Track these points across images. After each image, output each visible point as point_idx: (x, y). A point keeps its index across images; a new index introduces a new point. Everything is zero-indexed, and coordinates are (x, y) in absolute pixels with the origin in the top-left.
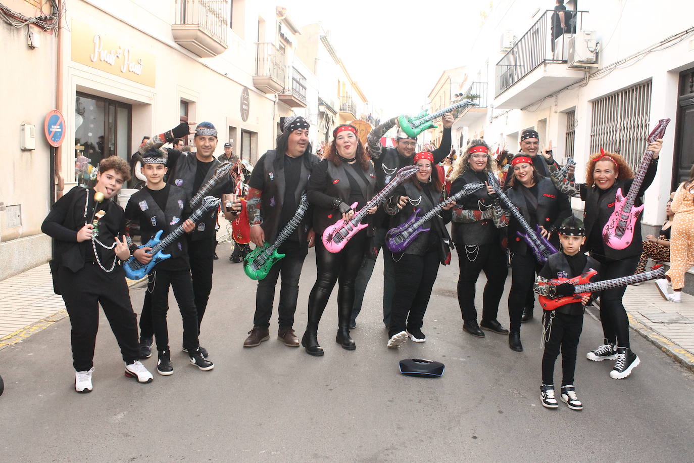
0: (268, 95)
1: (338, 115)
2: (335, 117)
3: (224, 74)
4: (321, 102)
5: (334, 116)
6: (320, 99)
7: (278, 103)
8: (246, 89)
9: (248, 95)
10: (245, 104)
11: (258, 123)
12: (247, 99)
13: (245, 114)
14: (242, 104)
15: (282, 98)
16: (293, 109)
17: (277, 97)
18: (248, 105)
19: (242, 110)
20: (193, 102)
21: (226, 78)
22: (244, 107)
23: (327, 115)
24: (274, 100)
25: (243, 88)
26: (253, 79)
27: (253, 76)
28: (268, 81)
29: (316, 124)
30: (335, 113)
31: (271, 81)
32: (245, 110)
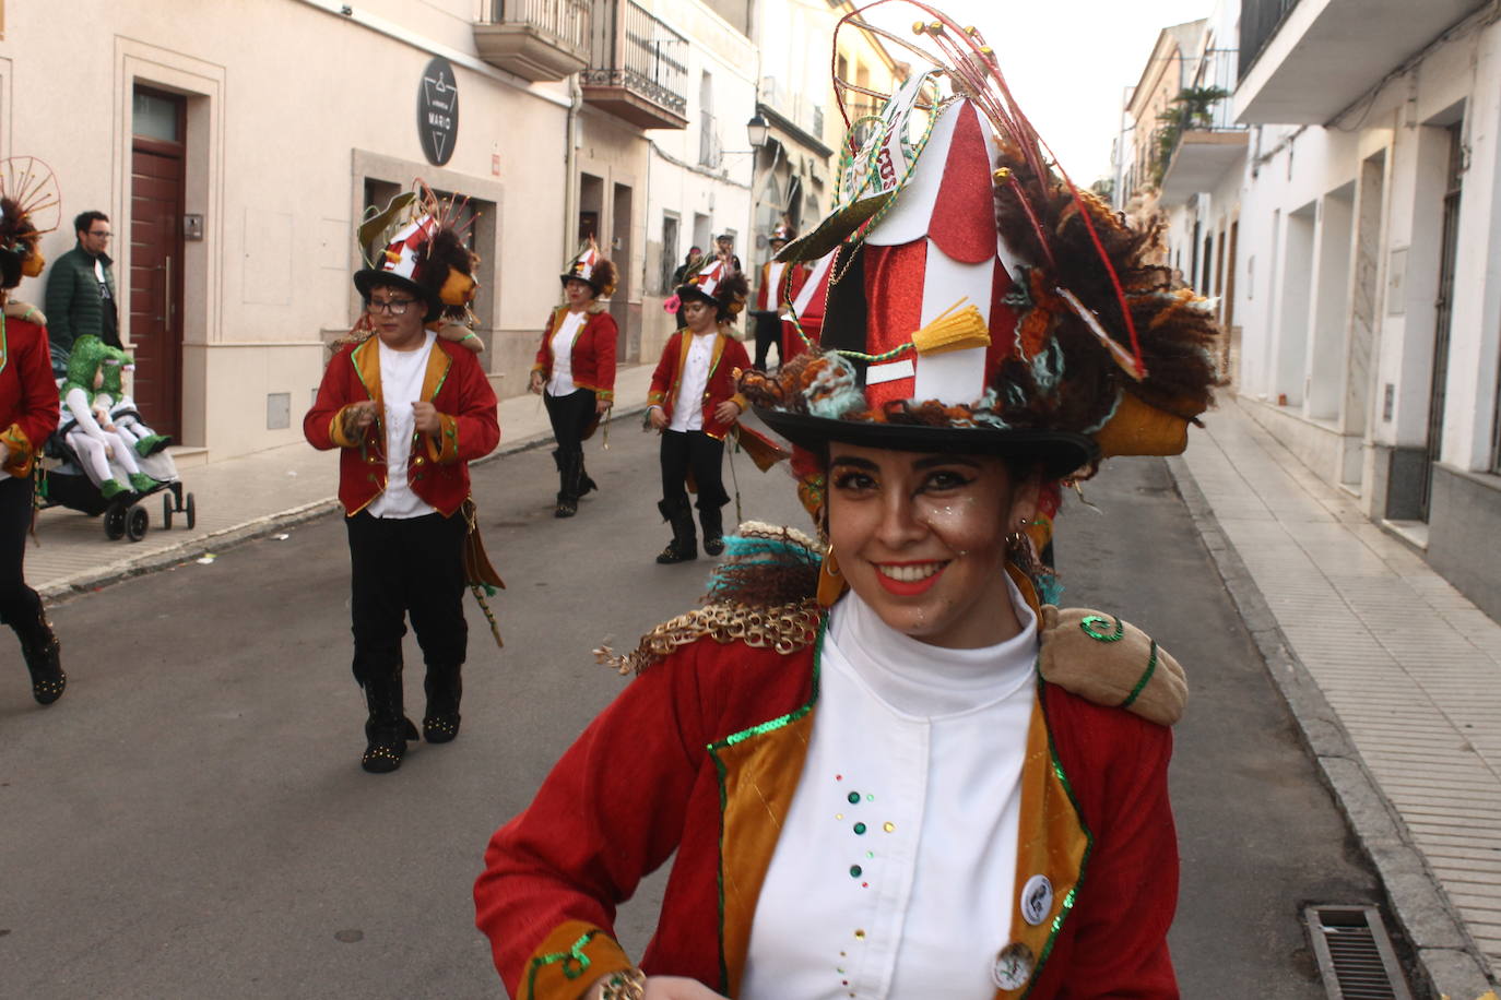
0: (539, 88)
1: (834, 161)
2: (827, 165)
3: (338, 9)
4: (764, 115)
5: (819, 163)
6: (760, 108)
7: (581, 112)
8: (440, 67)
9: (451, 80)
10: (438, 111)
11: (496, 173)
12: (450, 97)
13: (438, 143)
14: (424, 110)
15: (594, 97)
16: (649, 133)
17: (580, 92)
18: (453, 116)
19: (426, 131)
20: (201, 98)
21: (350, 27)
22: (432, 119)
23: (783, 154)
24: (568, 102)
25: (426, 61)
26: (476, 35)
27: (474, 25)
28: (518, 40)
29: (747, 181)
30: (825, 154)
31: (530, 41)
32: (437, 128)
